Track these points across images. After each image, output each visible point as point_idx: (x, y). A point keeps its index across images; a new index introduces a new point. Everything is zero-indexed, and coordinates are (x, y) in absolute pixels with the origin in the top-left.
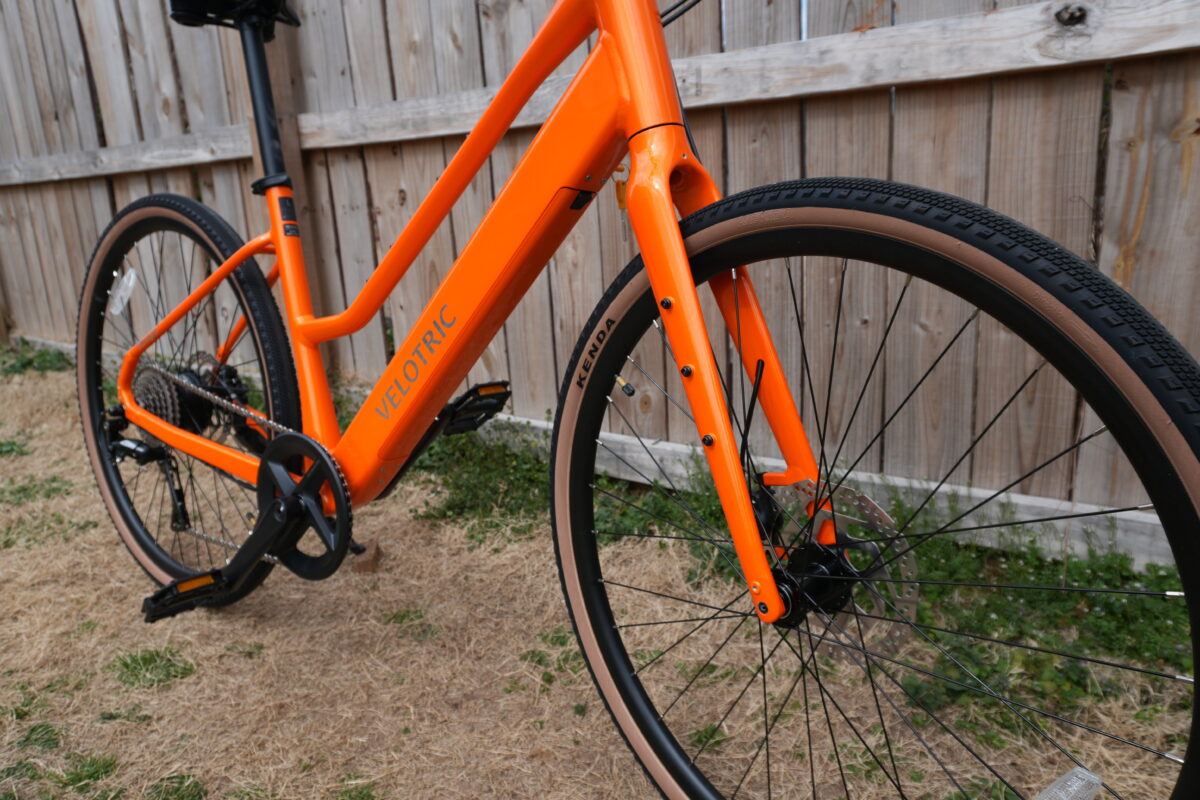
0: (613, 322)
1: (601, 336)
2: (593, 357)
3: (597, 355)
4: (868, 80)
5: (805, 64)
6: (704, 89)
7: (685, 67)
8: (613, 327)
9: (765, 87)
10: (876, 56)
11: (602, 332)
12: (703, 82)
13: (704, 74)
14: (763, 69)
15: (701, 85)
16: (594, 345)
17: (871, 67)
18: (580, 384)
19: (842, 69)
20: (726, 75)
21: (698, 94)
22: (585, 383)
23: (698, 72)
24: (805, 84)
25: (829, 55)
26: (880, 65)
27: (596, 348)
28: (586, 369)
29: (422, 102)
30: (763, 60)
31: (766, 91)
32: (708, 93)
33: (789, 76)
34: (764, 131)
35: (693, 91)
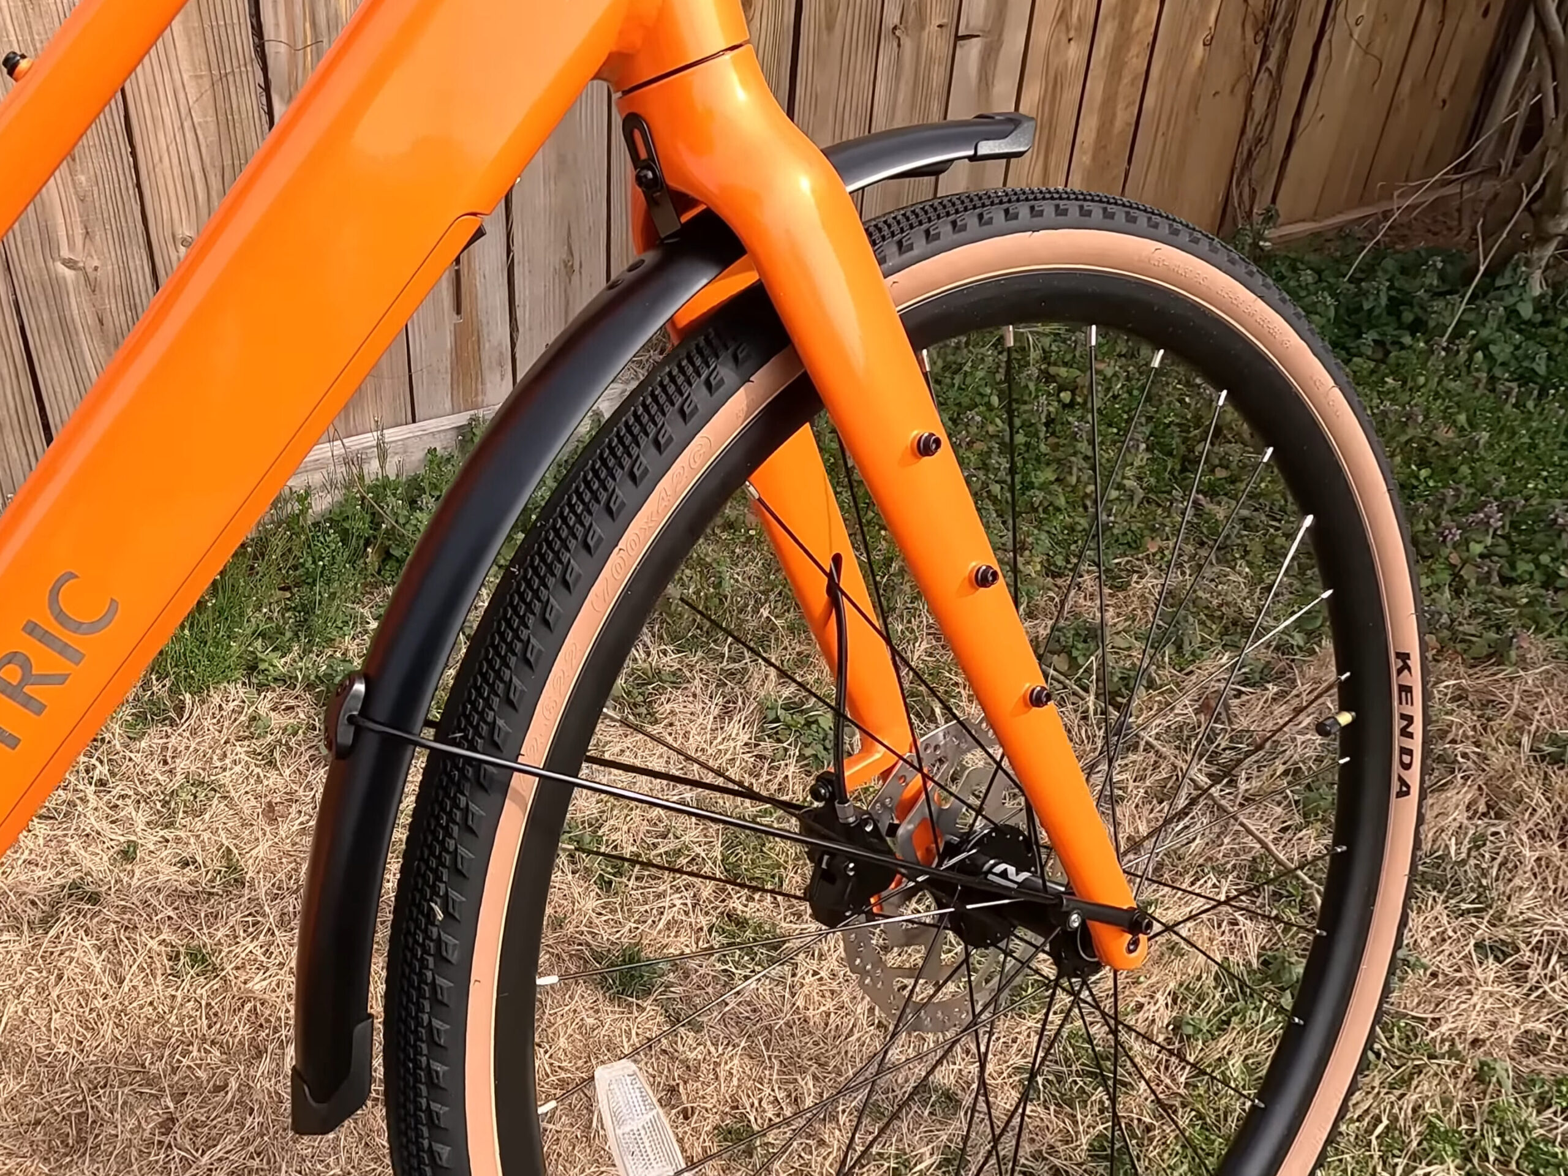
0: (1401, 794)
1: (1406, 759)
2: (1403, 717)
3: (1398, 724)
8: (1395, 786)
11: (1407, 767)
16: (1410, 736)
18: (1404, 657)
22: (1395, 664)
27: (1406, 733)
28: (1406, 689)
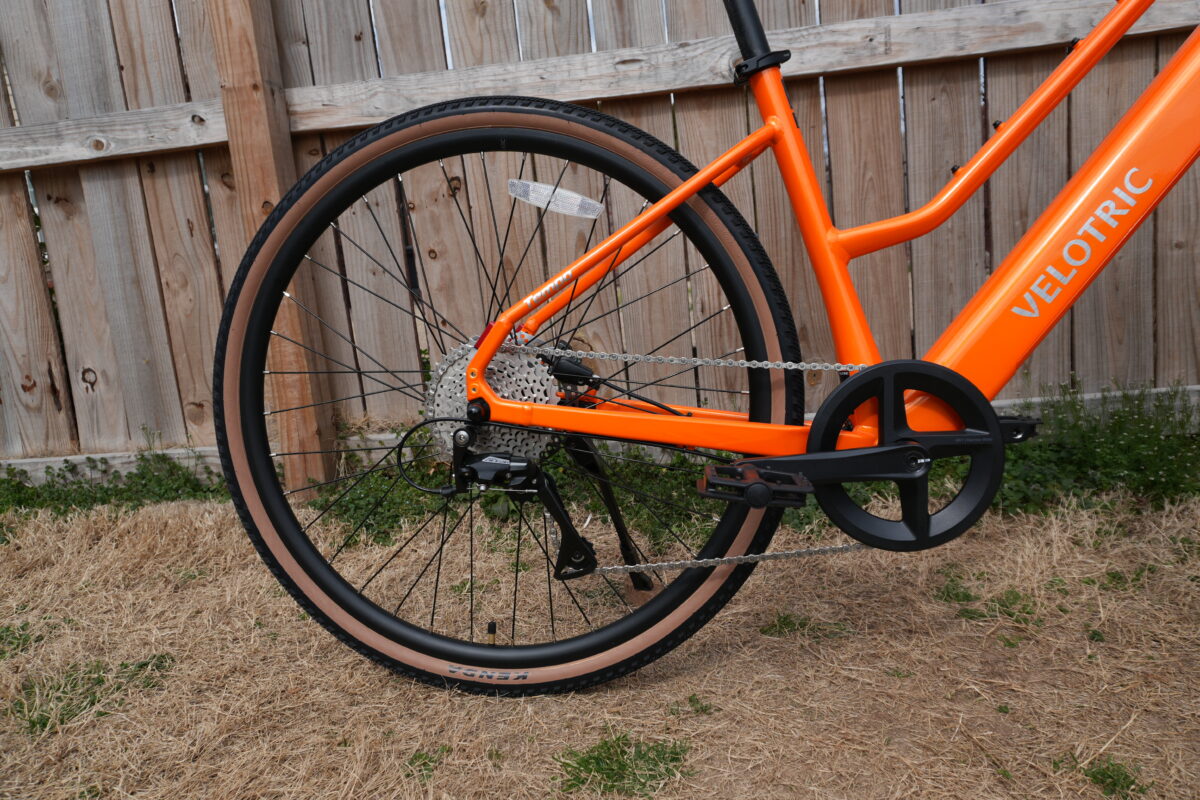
4: (1063, 37)
5: (1001, 23)
6: (894, 48)
7: (872, 26)
9: (960, 45)
10: (1069, 15)
12: (893, 40)
13: (893, 33)
14: (958, 28)
15: (891, 44)
17: (1065, 26)
19: (1037, 28)
20: (918, 34)
21: (887, 52)
23: (887, 32)
24: (1001, 41)
25: (1023, 16)
26: (1072, 23)
29: (510, 68)
30: (958, 20)
31: (962, 48)
32: (900, 51)
33: (984, 35)
34: (944, 90)
35: (882, 49)
